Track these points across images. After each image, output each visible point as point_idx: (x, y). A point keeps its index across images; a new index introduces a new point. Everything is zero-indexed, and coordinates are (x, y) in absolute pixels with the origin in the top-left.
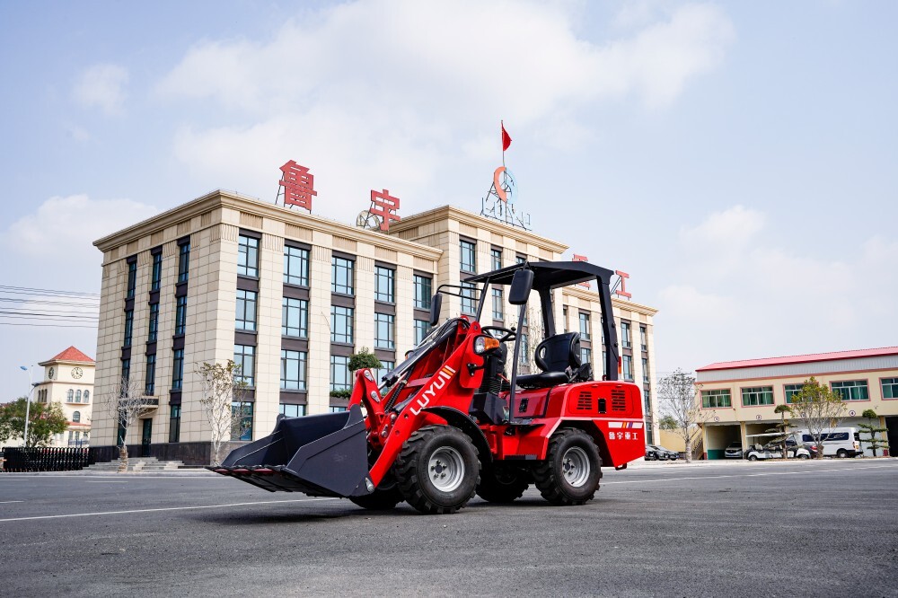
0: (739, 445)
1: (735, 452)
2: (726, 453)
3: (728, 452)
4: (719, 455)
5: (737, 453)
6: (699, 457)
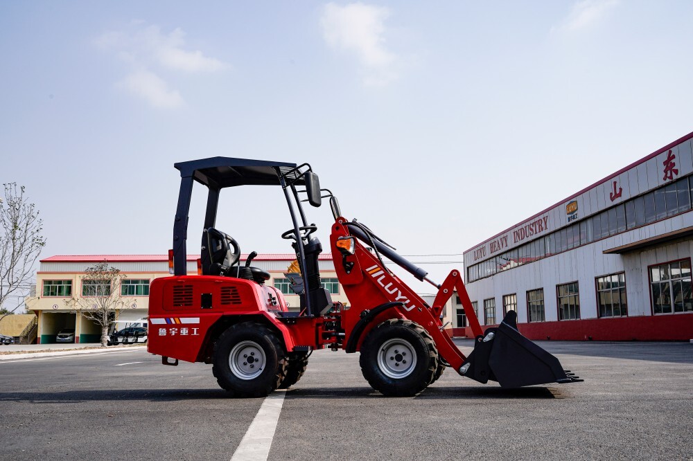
0: (73, 331)
1: (67, 337)
2: (58, 338)
3: (60, 337)
4: (51, 339)
5: (68, 338)
6: (31, 341)
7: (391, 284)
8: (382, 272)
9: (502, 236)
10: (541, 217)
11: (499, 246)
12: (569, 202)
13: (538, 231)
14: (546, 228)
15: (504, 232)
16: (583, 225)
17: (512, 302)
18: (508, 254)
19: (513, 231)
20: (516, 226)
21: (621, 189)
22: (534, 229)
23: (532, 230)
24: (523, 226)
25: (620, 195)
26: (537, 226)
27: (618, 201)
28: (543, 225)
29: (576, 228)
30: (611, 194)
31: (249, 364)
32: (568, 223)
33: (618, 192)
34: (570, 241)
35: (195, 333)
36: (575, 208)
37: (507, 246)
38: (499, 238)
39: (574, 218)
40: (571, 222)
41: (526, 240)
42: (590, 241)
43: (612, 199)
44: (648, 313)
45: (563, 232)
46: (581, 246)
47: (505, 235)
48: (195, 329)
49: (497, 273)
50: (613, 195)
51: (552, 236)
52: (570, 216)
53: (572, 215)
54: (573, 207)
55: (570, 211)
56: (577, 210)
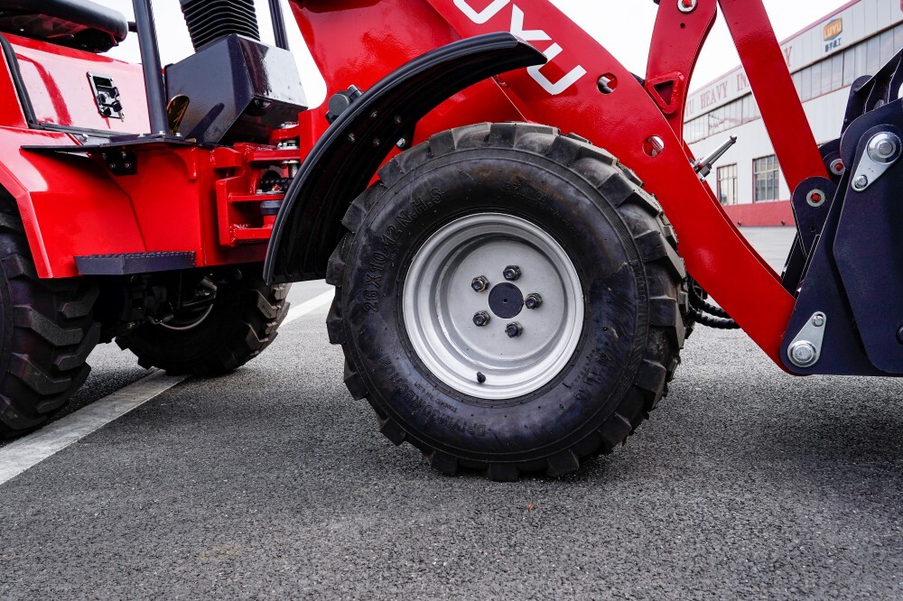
9: (719, 83)
11: (714, 98)
12: (829, 21)
15: (722, 77)
16: (849, 55)
17: (731, 175)
18: (728, 109)
19: (736, 73)
29: (838, 59)
32: (825, 54)
34: (826, 81)
36: (839, 30)
37: (725, 96)
38: (714, 86)
39: (835, 46)
40: (830, 52)
45: (816, 69)
47: (724, 80)
49: (709, 136)
52: (828, 42)
53: (833, 41)
54: (834, 29)
55: (830, 35)
56: (841, 32)
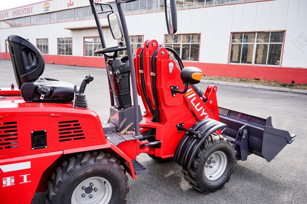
7: (199, 104)
8: (194, 94)
9: (5, 12)
10: (29, 7)
11: (3, 16)
12: (45, 3)
13: (27, 13)
14: (32, 12)
15: (6, 10)
16: (51, 14)
18: (9, 21)
19: (12, 10)
20: (14, 9)
21: (73, 3)
22: (25, 11)
23: (23, 12)
24: (19, 9)
25: (72, 5)
26: (27, 11)
27: (71, 7)
28: (30, 11)
29: (48, 15)
30: (68, 3)
31: (87, 195)
32: (44, 12)
33: (72, 3)
34: (45, 20)
35: (25, 181)
36: (49, 6)
37: (8, 17)
38: (3, 12)
39: (48, 10)
40: (46, 12)
41: (19, 16)
42: (55, 22)
43: (69, 6)
44: (82, 55)
45: (41, 16)
46: (50, 23)
48: (25, 177)
50: (69, 4)
51: (34, 16)
52: (46, 9)
53: (47, 9)
54: (47, 5)
55: (46, 7)
56: (49, 7)
